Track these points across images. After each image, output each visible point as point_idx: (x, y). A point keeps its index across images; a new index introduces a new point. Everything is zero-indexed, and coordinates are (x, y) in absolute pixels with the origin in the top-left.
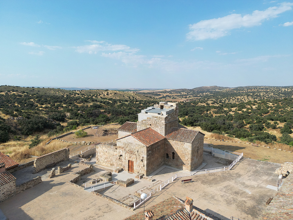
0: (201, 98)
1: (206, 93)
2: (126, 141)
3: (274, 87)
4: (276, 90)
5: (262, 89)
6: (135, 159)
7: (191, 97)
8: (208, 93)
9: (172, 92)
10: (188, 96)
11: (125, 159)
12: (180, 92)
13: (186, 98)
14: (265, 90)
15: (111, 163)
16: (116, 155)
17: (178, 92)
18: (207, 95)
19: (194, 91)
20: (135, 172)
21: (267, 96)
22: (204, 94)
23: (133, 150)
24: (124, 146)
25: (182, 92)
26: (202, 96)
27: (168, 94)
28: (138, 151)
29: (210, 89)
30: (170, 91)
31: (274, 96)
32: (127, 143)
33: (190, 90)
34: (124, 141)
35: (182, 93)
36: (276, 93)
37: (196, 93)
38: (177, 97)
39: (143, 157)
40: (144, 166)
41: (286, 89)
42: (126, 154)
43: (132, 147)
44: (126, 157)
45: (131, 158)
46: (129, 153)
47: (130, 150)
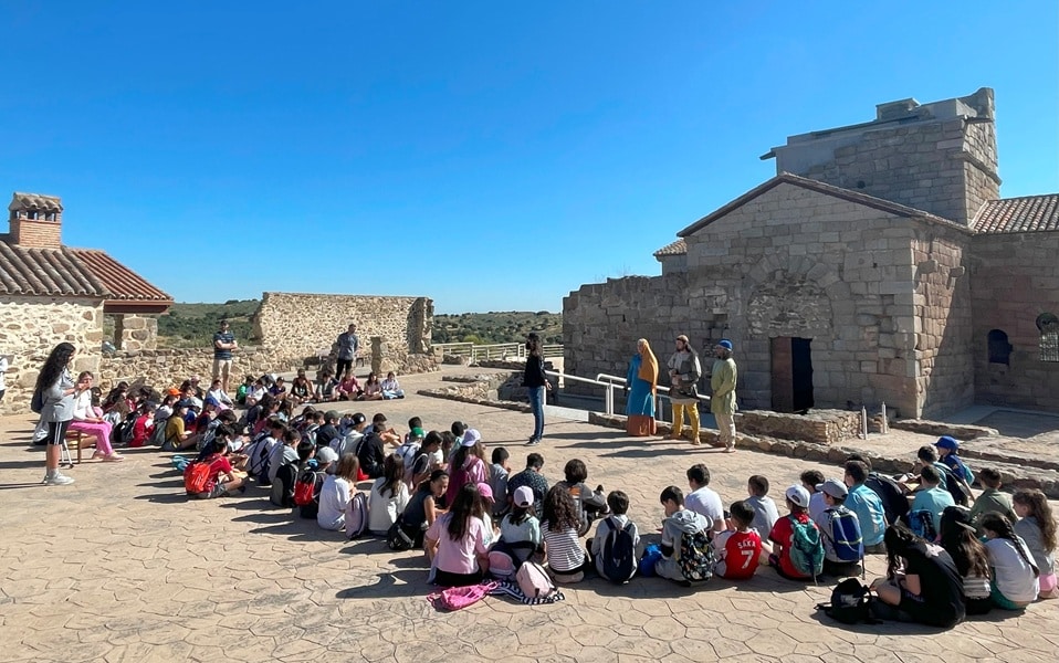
6: (823, 319)
11: (745, 337)
16: (685, 326)
20: (826, 407)
23: (806, 264)
24: (734, 259)
28: (841, 270)
32: (758, 233)
39: (883, 296)
40: (897, 355)
42: (755, 303)
43: (797, 250)
44: (753, 324)
45: (790, 319)
46: (771, 293)
47: (779, 275)
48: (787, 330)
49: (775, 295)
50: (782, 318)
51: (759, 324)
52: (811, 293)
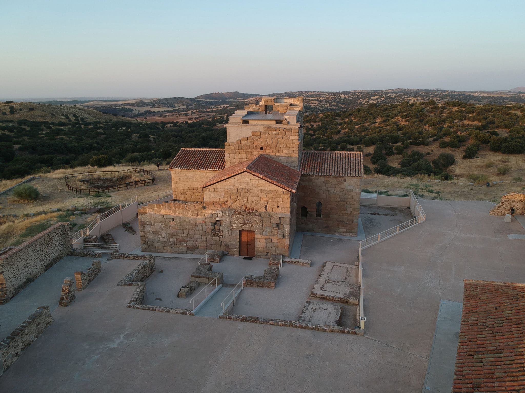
0: (214, 114)
1: (222, 106)
2: (231, 187)
3: (328, 93)
4: (332, 98)
5: (312, 96)
6: (259, 224)
7: (194, 113)
8: (226, 106)
9: (156, 104)
10: (190, 112)
11: (229, 229)
12: (172, 105)
13: (186, 115)
14: (317, 98)
15: (190, 243)
16: (204, 224)
17: (168, 103)
18: (224, 109)
19: (198, 101)
20: (259, 254)
21: (321, 109)
22: (218, 108)
23: (254, 204)
24: (225, 200)
25: (176, 103)
26: (215, 111)
27: (148, 108)
28: (266, 206)
29: (227, 99)
30: (151, 103)
31: (331, 107)
32: (235, 191)
33: (191, 100)
34: (226, 187)
35: (176, 105)
36: (333, 103)
37: (203, 106)
38: (168, 114)
39: (280, 218)
40: (284, 237)
41: (347, 97)
42: (234, 217)
43: (250, 199)
44: (233, 225)
45: (248, 224)
46: (240, 214)
47: (244, 208)
48: (246, 228)
49: (242, 215)
50: (244, 223)
51: (235, 225)
52: (256, 215)
